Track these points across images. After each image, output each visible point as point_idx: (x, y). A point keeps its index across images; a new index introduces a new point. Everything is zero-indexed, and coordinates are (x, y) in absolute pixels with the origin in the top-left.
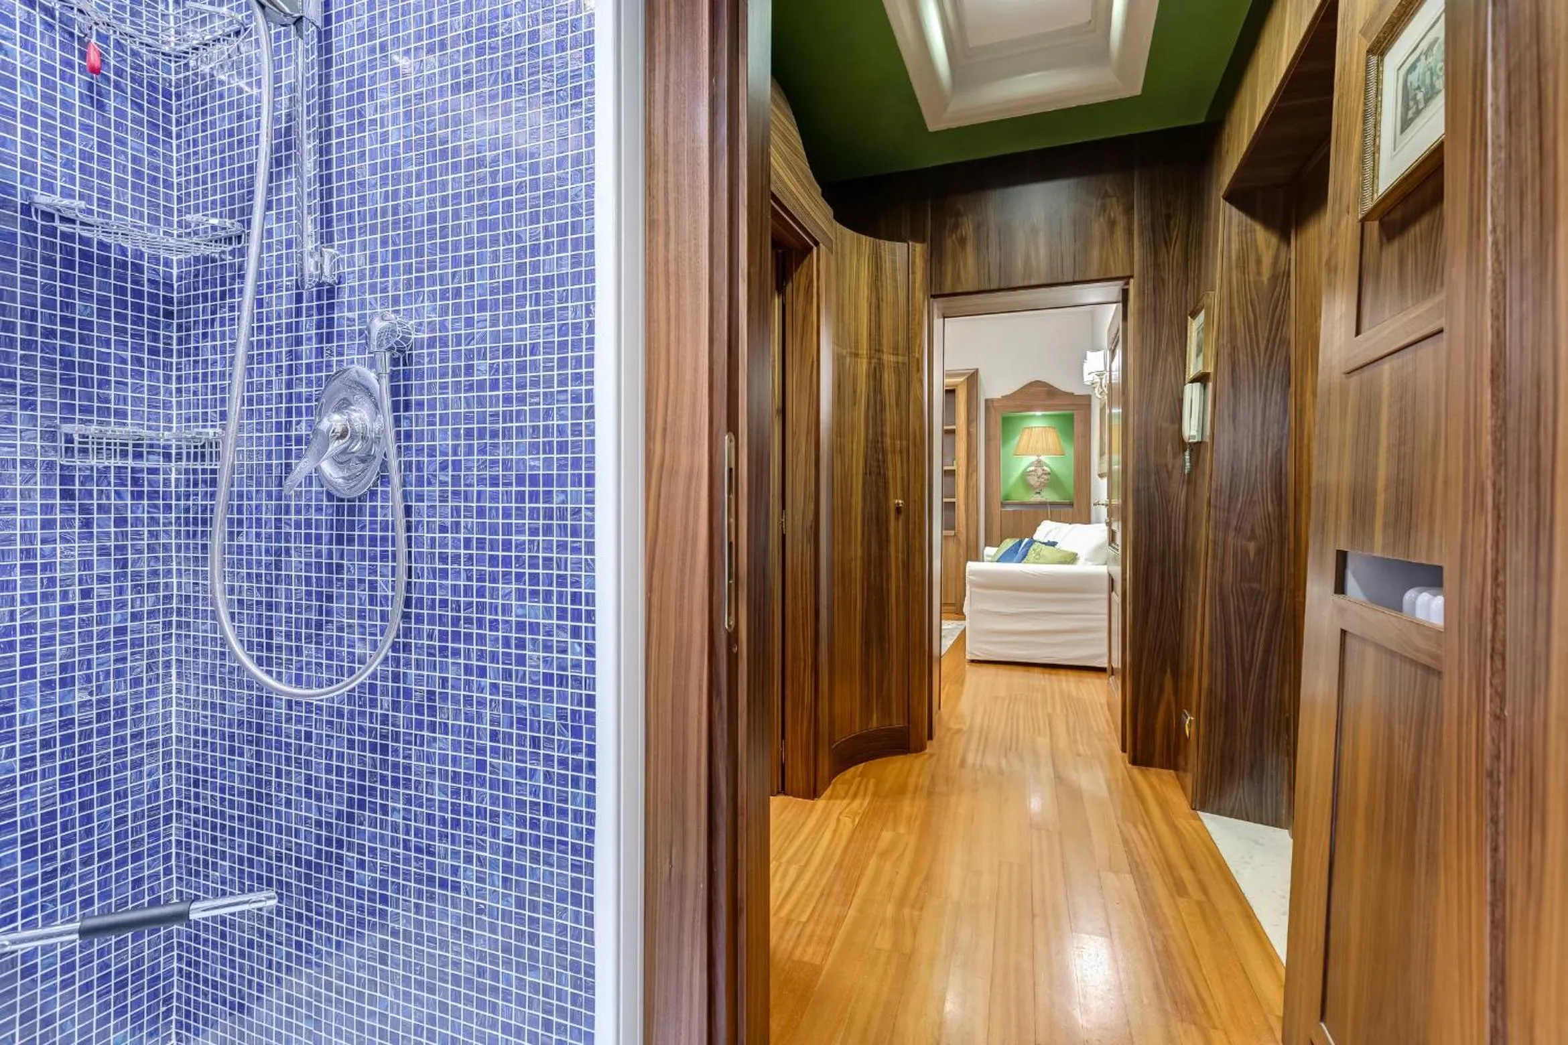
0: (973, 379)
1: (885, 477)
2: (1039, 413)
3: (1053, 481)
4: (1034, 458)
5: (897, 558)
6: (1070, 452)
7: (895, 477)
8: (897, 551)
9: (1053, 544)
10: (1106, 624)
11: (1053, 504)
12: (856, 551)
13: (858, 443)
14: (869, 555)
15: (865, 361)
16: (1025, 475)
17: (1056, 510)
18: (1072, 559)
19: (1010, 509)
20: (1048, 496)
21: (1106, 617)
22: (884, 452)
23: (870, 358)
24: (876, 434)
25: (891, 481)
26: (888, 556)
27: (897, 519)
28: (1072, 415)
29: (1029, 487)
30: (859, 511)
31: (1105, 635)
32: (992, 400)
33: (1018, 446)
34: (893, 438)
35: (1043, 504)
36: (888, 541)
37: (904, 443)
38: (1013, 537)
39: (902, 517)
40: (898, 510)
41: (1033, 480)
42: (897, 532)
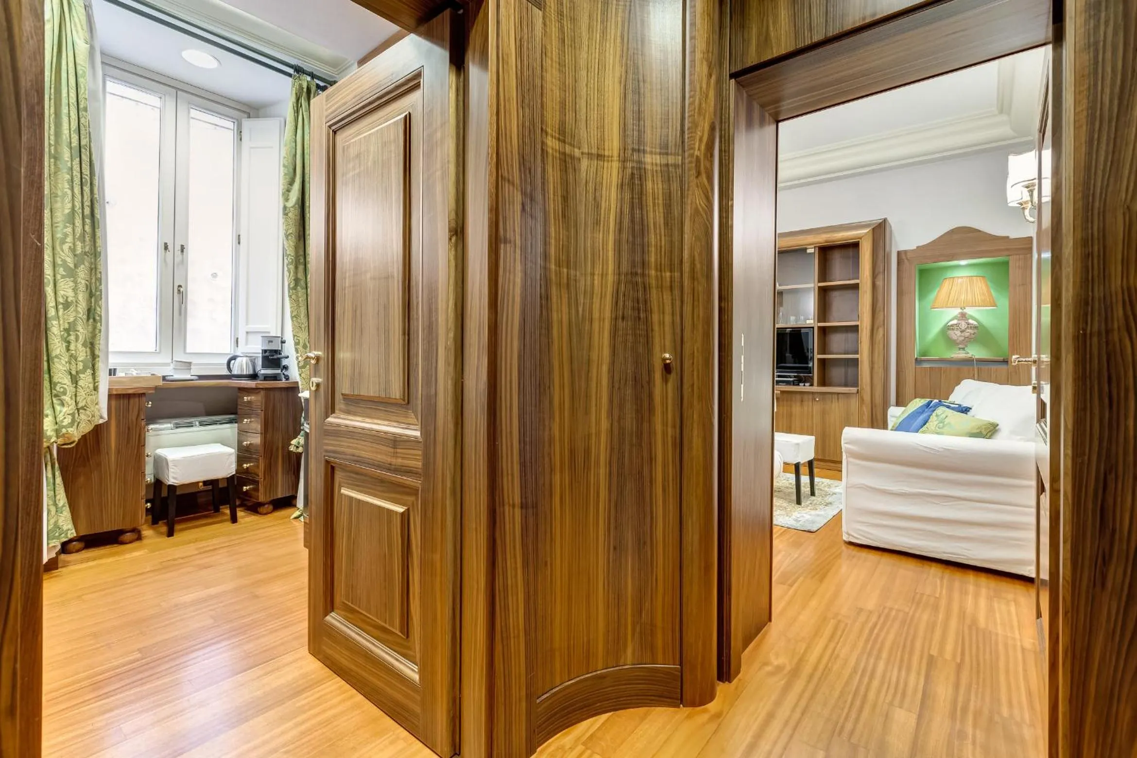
0: (880, 230)
1: (648, 322)
2: (963, 262)
3: (980, 334)
4: (956, 312)
5: (665, 434)
6: (1004, 303)
7: (662, 323)
8: (665, 424)
9: (965, 410)
10: (1033, 520)
11: (980, 361)
12: (598, 422)
13: (603, 275)
14: (622, 430)
15: (616, 165)
16: (947, 328)
17: (985, 367)
18: (990, 431)
19: (926, 365)
20: (975, 352)
21: (1034, 510)
22: (646, 288)
23: (624, 161)
24: (633, 265)
25: (656, 328)
26: (651, 433)
27: (665, 380)
28: (1007, 263)
29: (952, 343)
30: (605, 368)
31: (1033, 535)
32: (906, 252)
33: (936, 298)
34: (659, 269)
35: (969, 362)
36: (651, 410)
37: (677, 274)
38: (923, 397)
39: (673, 377)
40: (667, 368)
41: (956, 335)
42: (665, 398)
